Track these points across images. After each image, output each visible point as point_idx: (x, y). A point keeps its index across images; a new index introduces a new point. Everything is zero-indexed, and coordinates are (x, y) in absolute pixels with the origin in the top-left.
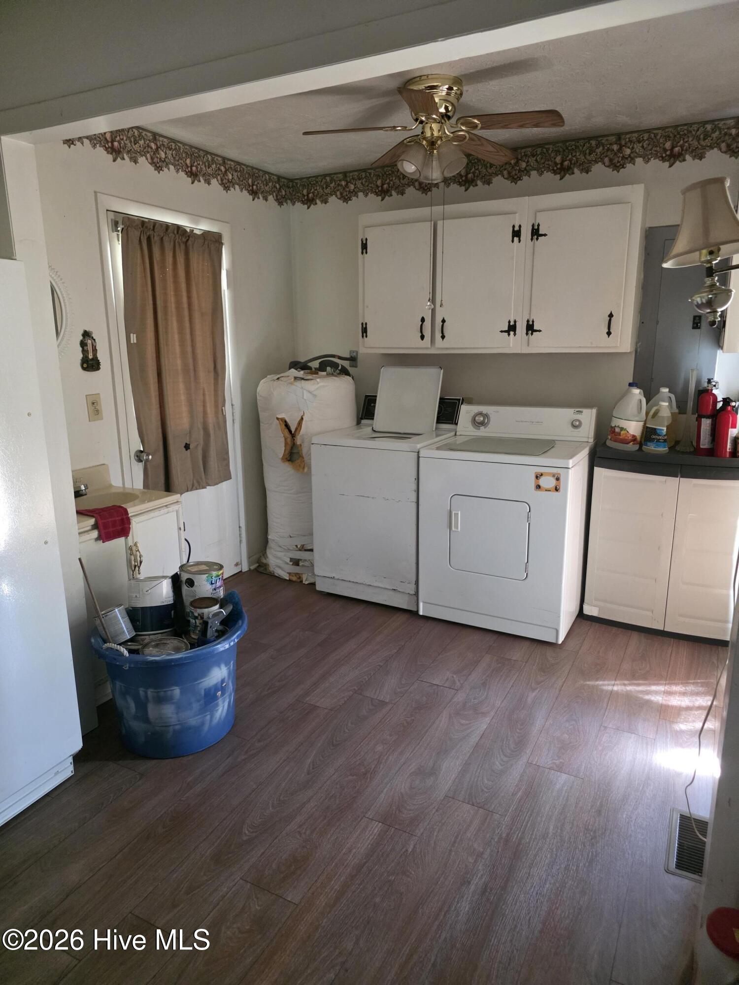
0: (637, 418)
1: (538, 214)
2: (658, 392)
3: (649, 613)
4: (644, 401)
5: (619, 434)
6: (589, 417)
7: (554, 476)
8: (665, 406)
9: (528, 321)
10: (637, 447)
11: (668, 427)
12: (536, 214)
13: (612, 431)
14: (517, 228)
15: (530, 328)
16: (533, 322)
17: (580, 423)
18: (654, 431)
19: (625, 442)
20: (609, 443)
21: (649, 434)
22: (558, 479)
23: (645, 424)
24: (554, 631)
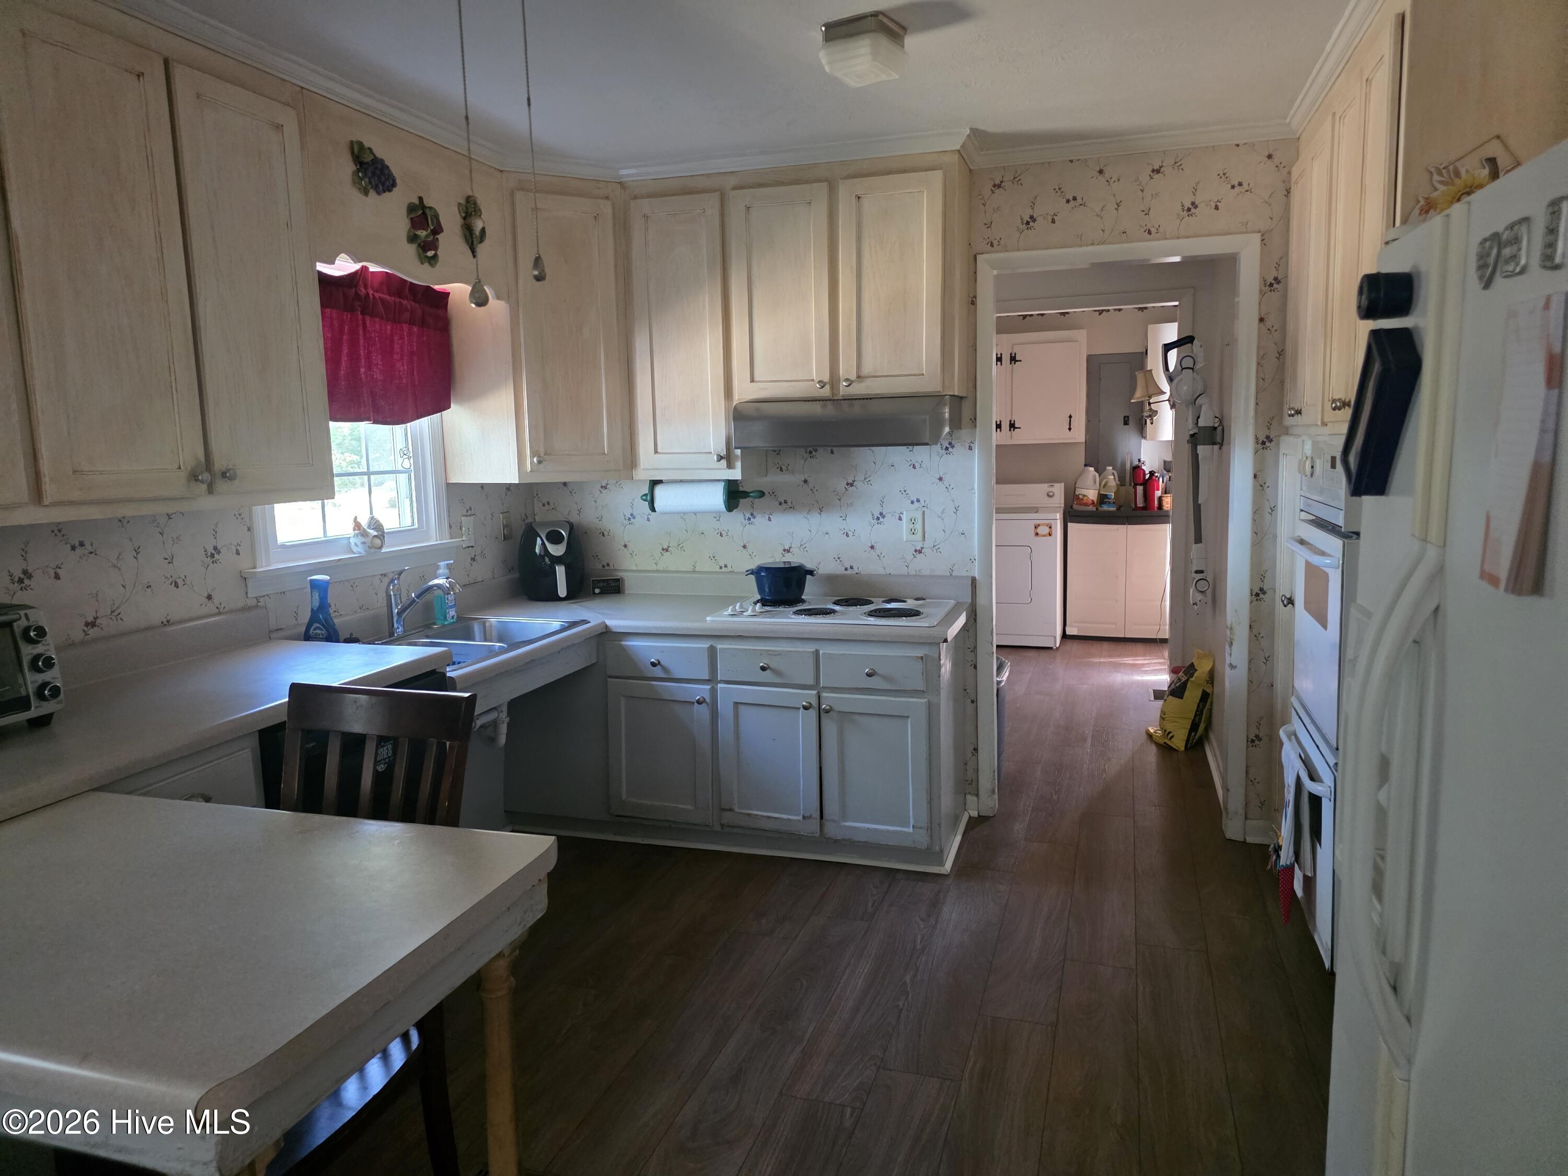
0: (1093, 488)
1: (1014, 346)
2: (1105, 469)
3: (1115, 626)
4: (1097, 475)
5: (1083, 499)
6: (1059, 490)
7: (1047, 526)
8: (1112, 479)
9: (1010, 421)
10: (1094, 509)
11: (1115, 493)
12: (1013, 347)
13: (1077, 497)
14: (999, 356)
15: (1012, 426)
16: (1014, 421)
17: (1054, 493)
18: (1105, 496)
19: (1086, 505)
20: (1075, 507)
21: (1102, 498)
22: (1050, 527)
23: (1099, 492)
24: (1053, 638)
